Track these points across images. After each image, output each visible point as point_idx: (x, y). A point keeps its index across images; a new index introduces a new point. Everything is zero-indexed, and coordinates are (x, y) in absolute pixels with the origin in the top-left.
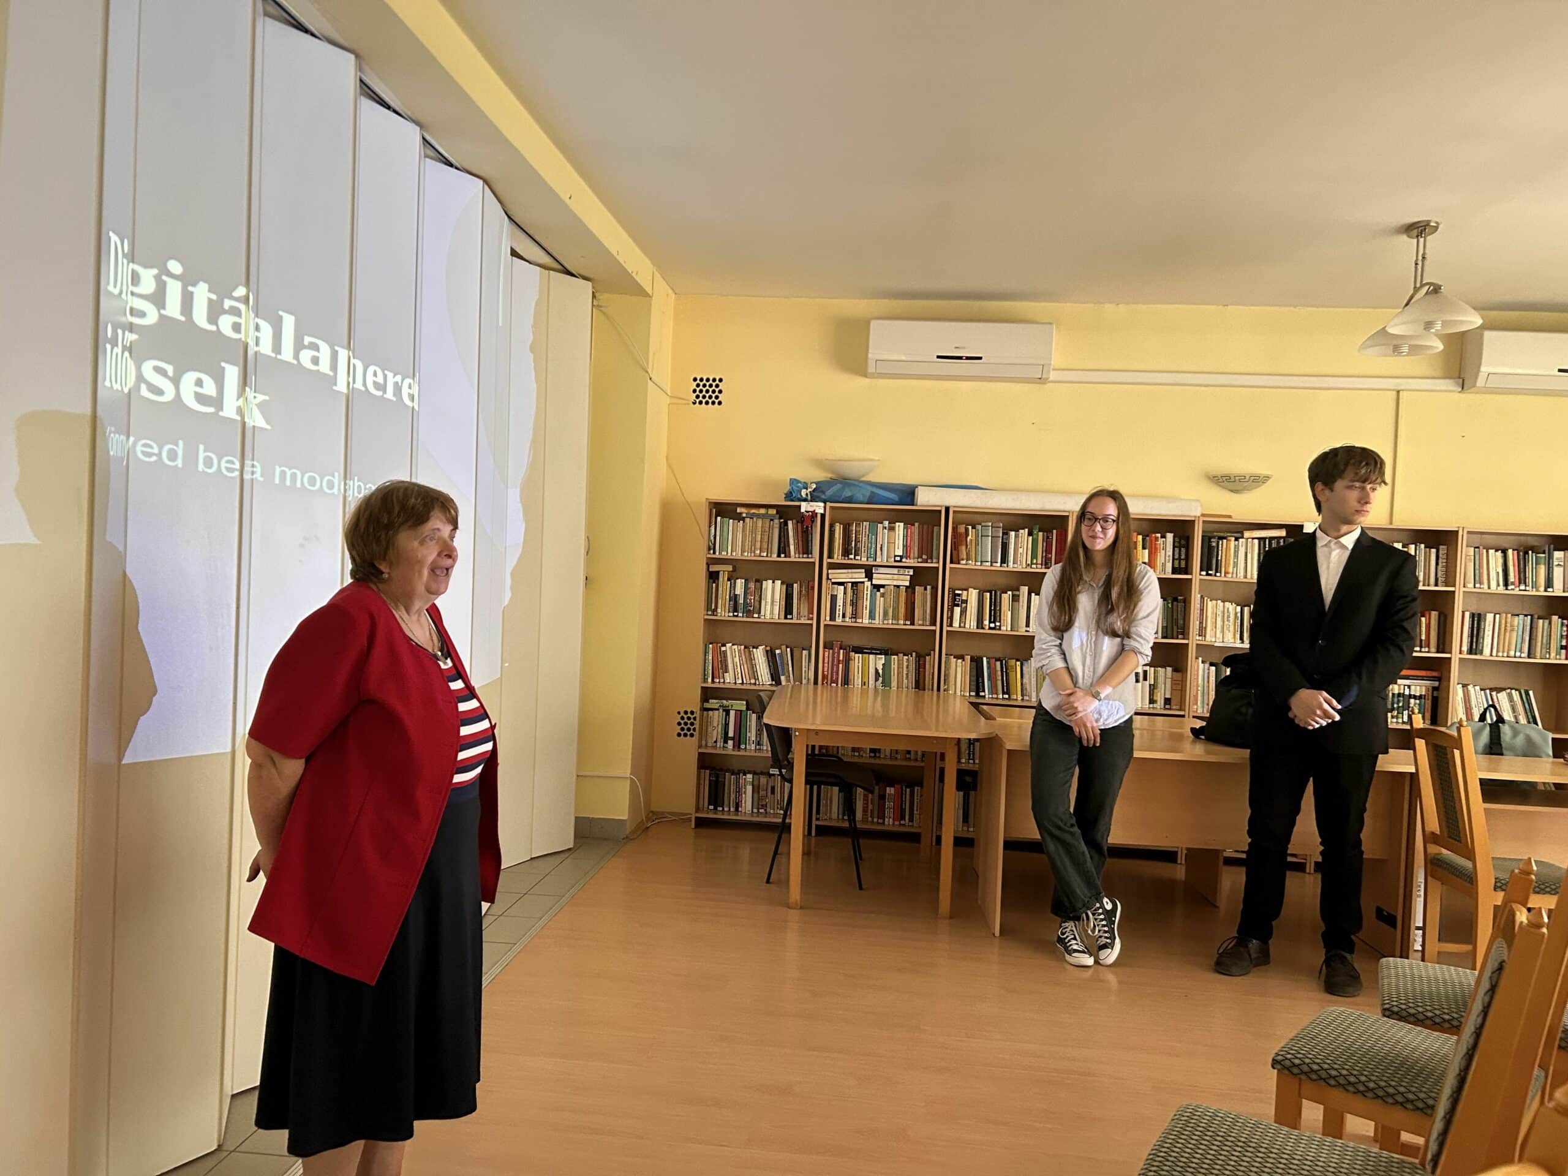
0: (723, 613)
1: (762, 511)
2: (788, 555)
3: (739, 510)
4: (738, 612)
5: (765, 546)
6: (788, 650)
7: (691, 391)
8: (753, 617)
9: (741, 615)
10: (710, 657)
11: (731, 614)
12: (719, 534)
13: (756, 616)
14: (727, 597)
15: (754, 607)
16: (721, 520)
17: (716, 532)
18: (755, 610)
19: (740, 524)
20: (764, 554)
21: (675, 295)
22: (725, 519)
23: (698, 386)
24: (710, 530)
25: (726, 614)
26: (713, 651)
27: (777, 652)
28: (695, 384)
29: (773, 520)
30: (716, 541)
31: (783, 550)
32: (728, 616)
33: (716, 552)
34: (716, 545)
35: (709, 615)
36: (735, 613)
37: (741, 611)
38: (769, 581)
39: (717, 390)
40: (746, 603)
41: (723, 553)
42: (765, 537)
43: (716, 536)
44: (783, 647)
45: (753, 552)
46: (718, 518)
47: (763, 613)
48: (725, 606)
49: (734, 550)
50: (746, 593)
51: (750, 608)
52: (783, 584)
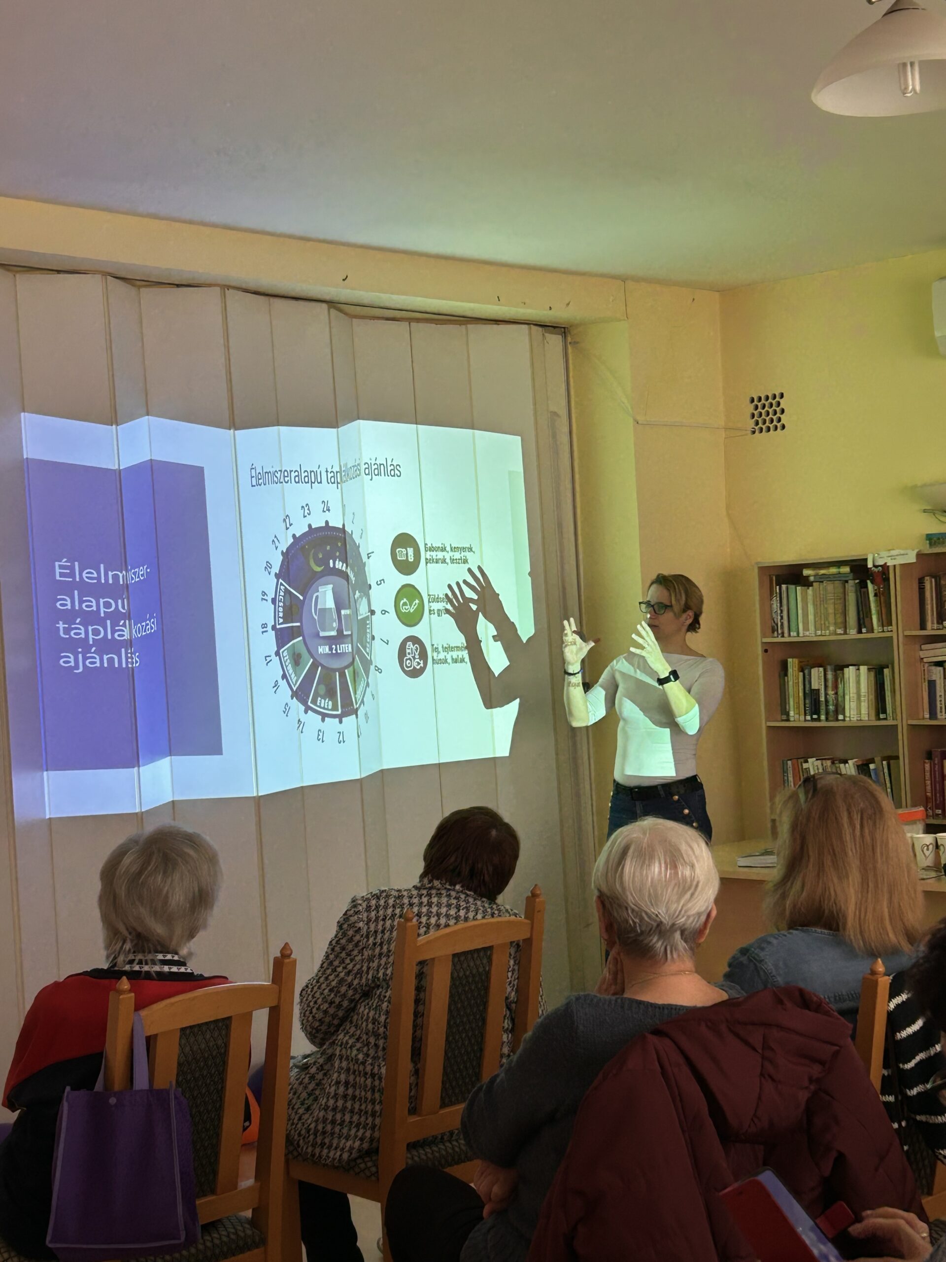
0: (797, 718)
1: (833, 570)
2: (871, 630)
3: (806, 572)
4: (819, 714)
5: (840, 620)
6: (885, 763)
7: (749, 415)
8: (837, 720)
9: (823, 717)
10: (791, 779)
11: (808, 718)
12: (785, 608)
13: (841, 717)
14: (801, 694)
15: (836, 705)
16: (787, 589)
17: (781, 606)
18: (839, 709)
19: (810, 591)
20: (840, 631)
21: (717, 295)
22: (792, 587)
23: (756, 407)
24: (771, 605)
25: (802, 718)
26: (794, 770)
27: (872, 766)
28: (752, 406)
29: (847, 582)
30: (782, 618)
31: (863, 622)
32: (805, 720)
33: (783, 633)
34: (782, 624)
35: (783, 720)
36: (815, 716)
37: (823, 712)
38: (852, 669)
39: (778, 409)
40: (827, 701)
41: (793, 634)
42: (840, 607)
43: (782, 611)
44: (877, 759)
45: (828, 628)
46: (784, 586)
47: (847, 714)
48: (798, 708)
49: (806, 628)
50: (826, 687)
51: (831, 708)
52: (869, 670)
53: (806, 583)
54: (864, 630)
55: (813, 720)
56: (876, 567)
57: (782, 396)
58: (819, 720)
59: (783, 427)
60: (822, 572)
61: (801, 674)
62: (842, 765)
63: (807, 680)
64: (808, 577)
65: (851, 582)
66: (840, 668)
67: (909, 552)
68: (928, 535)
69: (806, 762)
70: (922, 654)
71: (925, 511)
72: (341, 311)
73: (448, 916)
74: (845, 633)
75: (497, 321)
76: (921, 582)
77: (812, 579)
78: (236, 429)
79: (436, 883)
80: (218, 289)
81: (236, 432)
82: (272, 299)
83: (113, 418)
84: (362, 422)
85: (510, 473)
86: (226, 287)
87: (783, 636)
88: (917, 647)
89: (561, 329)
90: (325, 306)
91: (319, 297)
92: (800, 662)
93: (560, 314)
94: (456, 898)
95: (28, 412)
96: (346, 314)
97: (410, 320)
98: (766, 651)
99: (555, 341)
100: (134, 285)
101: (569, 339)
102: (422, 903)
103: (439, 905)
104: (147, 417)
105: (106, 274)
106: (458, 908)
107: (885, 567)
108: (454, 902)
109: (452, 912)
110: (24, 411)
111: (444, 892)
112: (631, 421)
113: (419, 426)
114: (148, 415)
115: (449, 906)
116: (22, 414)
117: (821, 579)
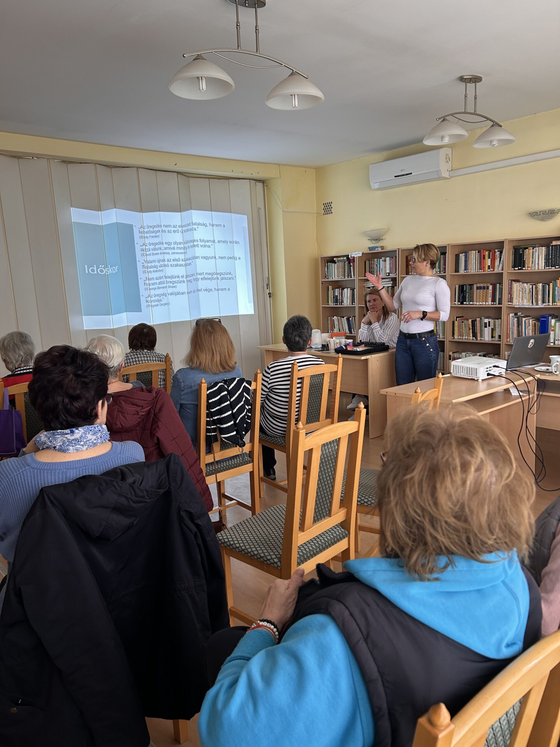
1: (342, 258)
3: (335, 259)
4: (337, 303)
5: (343, 274)
6: (354, 318)
7: (323, 209)
8: (342, 305)
9: (338, 304)
10: (329, 322)
11: (334, 304)
12: (329, 270)
13: (343, 304)
14: (332, 297)
15: (342, 300)
16: (330, 264)
17: (328, 269)
18: (342, 302)
19: (336, 265)
20: (343, 277)
21: (314, 170)
22: (331, 264)
23: (325, 207)
24: (325, 269)
25: (332, 304)
26: (330, 319)
27: (350, 319)
28: (324, 206)
29: (345, 262)
30: (328, 273)
31: (349, 275)
32: (333, 305)
33: (328, 278)
34: (328, 275)
35: (328, 305)
36: (336, 304)
37: (338, 302)
38: (346, 289)
39: (331, 207)
40: (339, 299)
41: (331, 278)
42: (343, 270)
43: (328, 271)
44: (352, 317)
45: (340, 277)
46: (329, 263)
47: (344, 303)
48: (332, 301)
49: (335, 277)
50: (339, 295)
51: (341, 301)
52: (351, 289)
53: (334, 262)
54: (349, 277)
55: (335, 305)
56: (351, 257)
57: (332, 203)
58: (337, 305)
59: (332, 213)
60: (339, 259)
61: (332, 291)
62: (342, 318)
63: (334, 292)
64: (335, 261)
65: (346, 262)
66: (343, 289)
67: (360, 252)
68: (369, 247)
69: (334, 317)
70: (365, 285)
71: (369, 240)
72: (185, 175)
73: (145, 360)
74: (345, 278)
75: (239, 179)
76: (365, 262)
77: (336, 261)
78: (142, 212)
79: (138, 351)
80: (136, 168)
81: (143, 213)
82: (157, 172)
83: (99, 209)
84: (192, 211)
85: (243, 227)
86: (138, 168)
87: (328, 279)
88: (363, 282)
89: (263, 181)
90: (176, 173)
91: (174, 171)
92: (332, 287)
93: (261, 175)
94: (145, 354)
95: (74, 207)
96: (186, 176)
97: (209, 178)
98: (322, 283)
99: (260, 185)
100: (109, 167)
101: (265, 185)
102: (135, 357)
103: (141, 357)
104: (115, 209)
105: (95, 164)
106: (147, 357)
107: (354, 257)
108: (145, 355)
109: (146, 359)
110: (72, 207)
111: (141, 353)
112: (282, 210)
113: (212, 212)
114: (115, 208)
115: (144, 357)
116: (71, 208)
117: (339, 261)
